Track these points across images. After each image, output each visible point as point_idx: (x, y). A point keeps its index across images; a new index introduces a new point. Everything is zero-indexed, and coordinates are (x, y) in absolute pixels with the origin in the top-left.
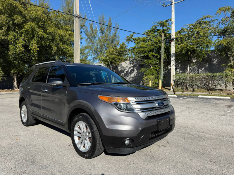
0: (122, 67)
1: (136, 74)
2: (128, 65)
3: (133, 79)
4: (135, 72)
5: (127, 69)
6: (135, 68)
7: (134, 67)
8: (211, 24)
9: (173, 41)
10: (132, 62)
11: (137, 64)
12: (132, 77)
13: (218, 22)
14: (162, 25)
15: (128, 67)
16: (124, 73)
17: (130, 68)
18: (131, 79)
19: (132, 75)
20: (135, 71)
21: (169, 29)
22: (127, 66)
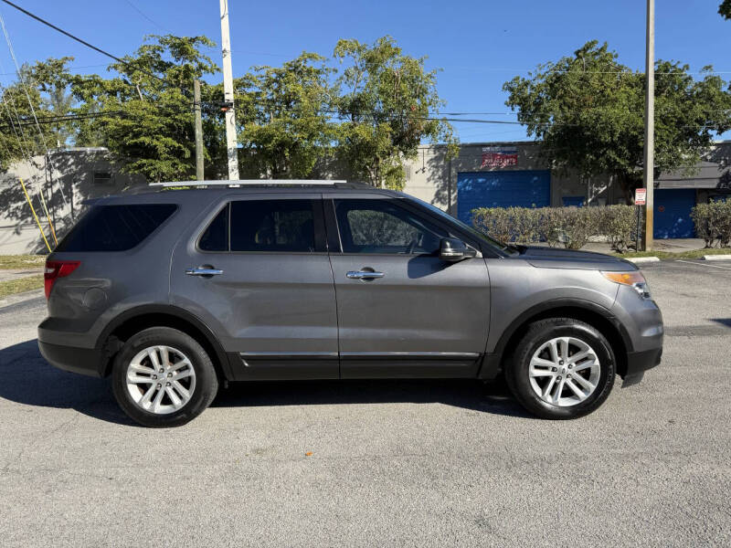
0: (13, 179)
1: (79, 207)
2: (41, 173)
3: (67, 225)
4: (75, 200)
5: (38, 188)
6: (73, 186)
7: (68, 180)
8: (322, 77)
9: (232, 110)
10: (58, 161)
11: (80, 173)
12: (65, 220)
13: (337, 76)
14: (181, 50)
15: (43, 181)
16: (20, 204)
17: (53, 183)
18: (60, 225)
19: (64, 212)
20: (77, 197)
21: (205, 69)
22: (34, 177)
